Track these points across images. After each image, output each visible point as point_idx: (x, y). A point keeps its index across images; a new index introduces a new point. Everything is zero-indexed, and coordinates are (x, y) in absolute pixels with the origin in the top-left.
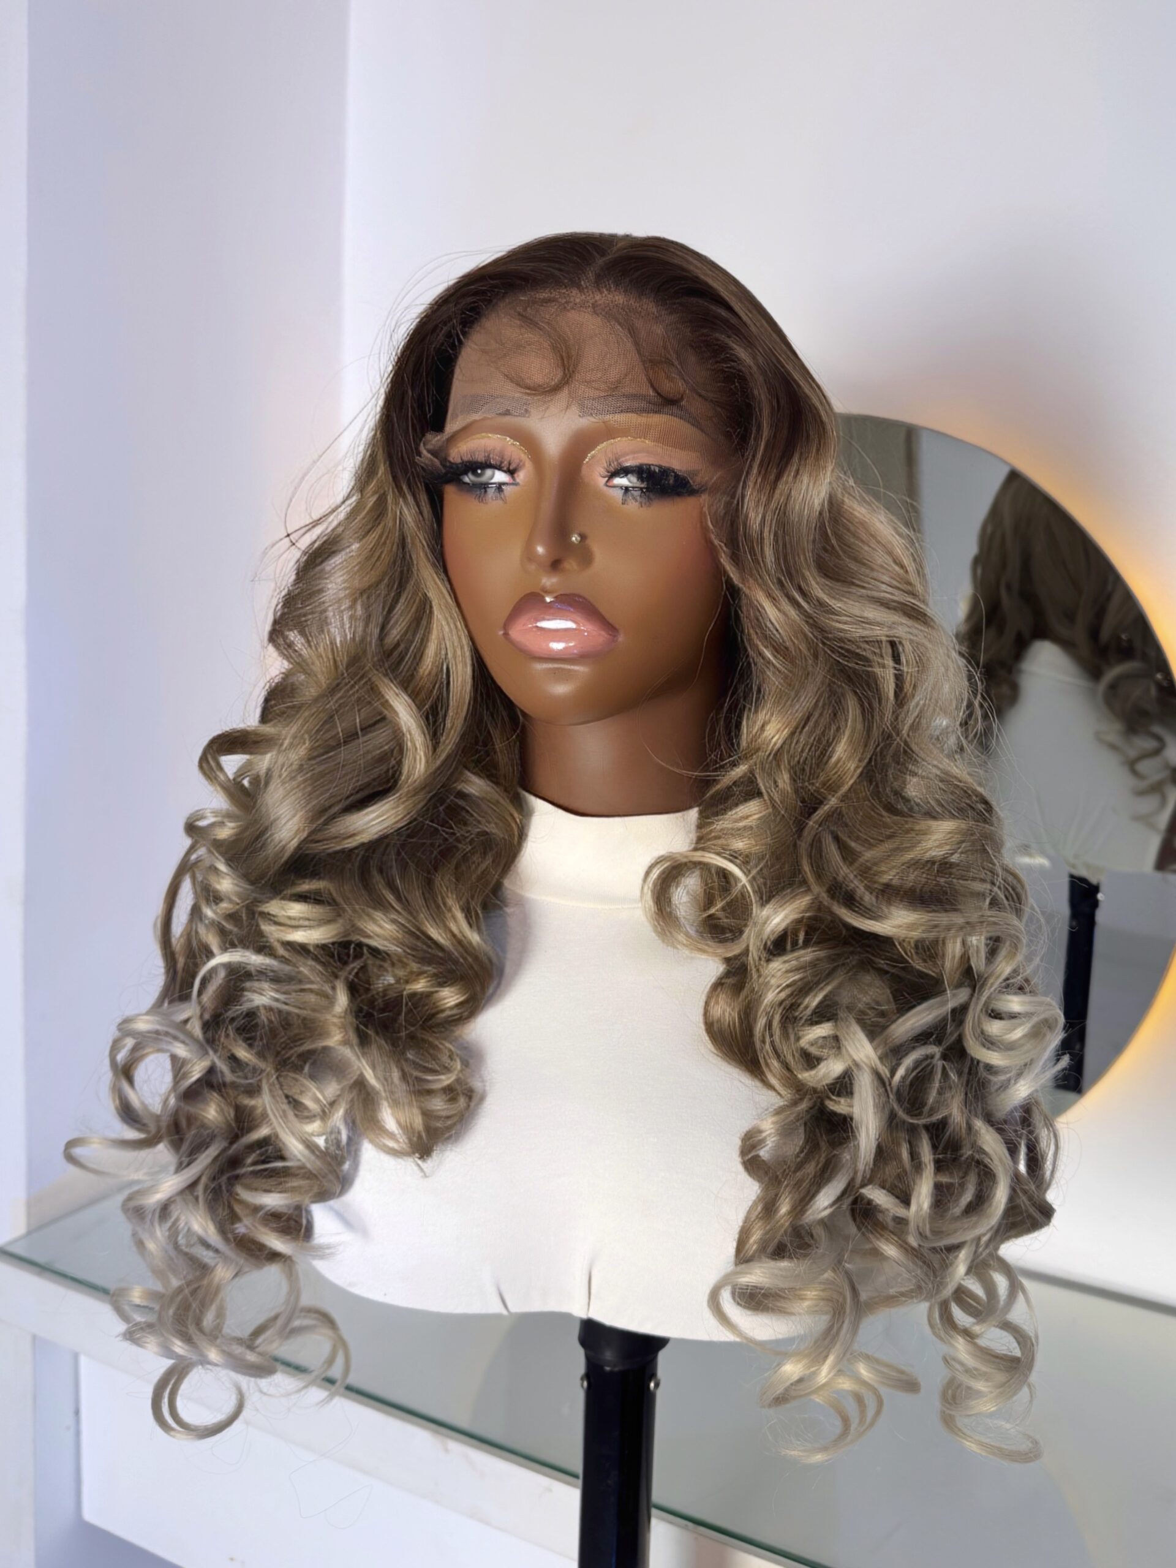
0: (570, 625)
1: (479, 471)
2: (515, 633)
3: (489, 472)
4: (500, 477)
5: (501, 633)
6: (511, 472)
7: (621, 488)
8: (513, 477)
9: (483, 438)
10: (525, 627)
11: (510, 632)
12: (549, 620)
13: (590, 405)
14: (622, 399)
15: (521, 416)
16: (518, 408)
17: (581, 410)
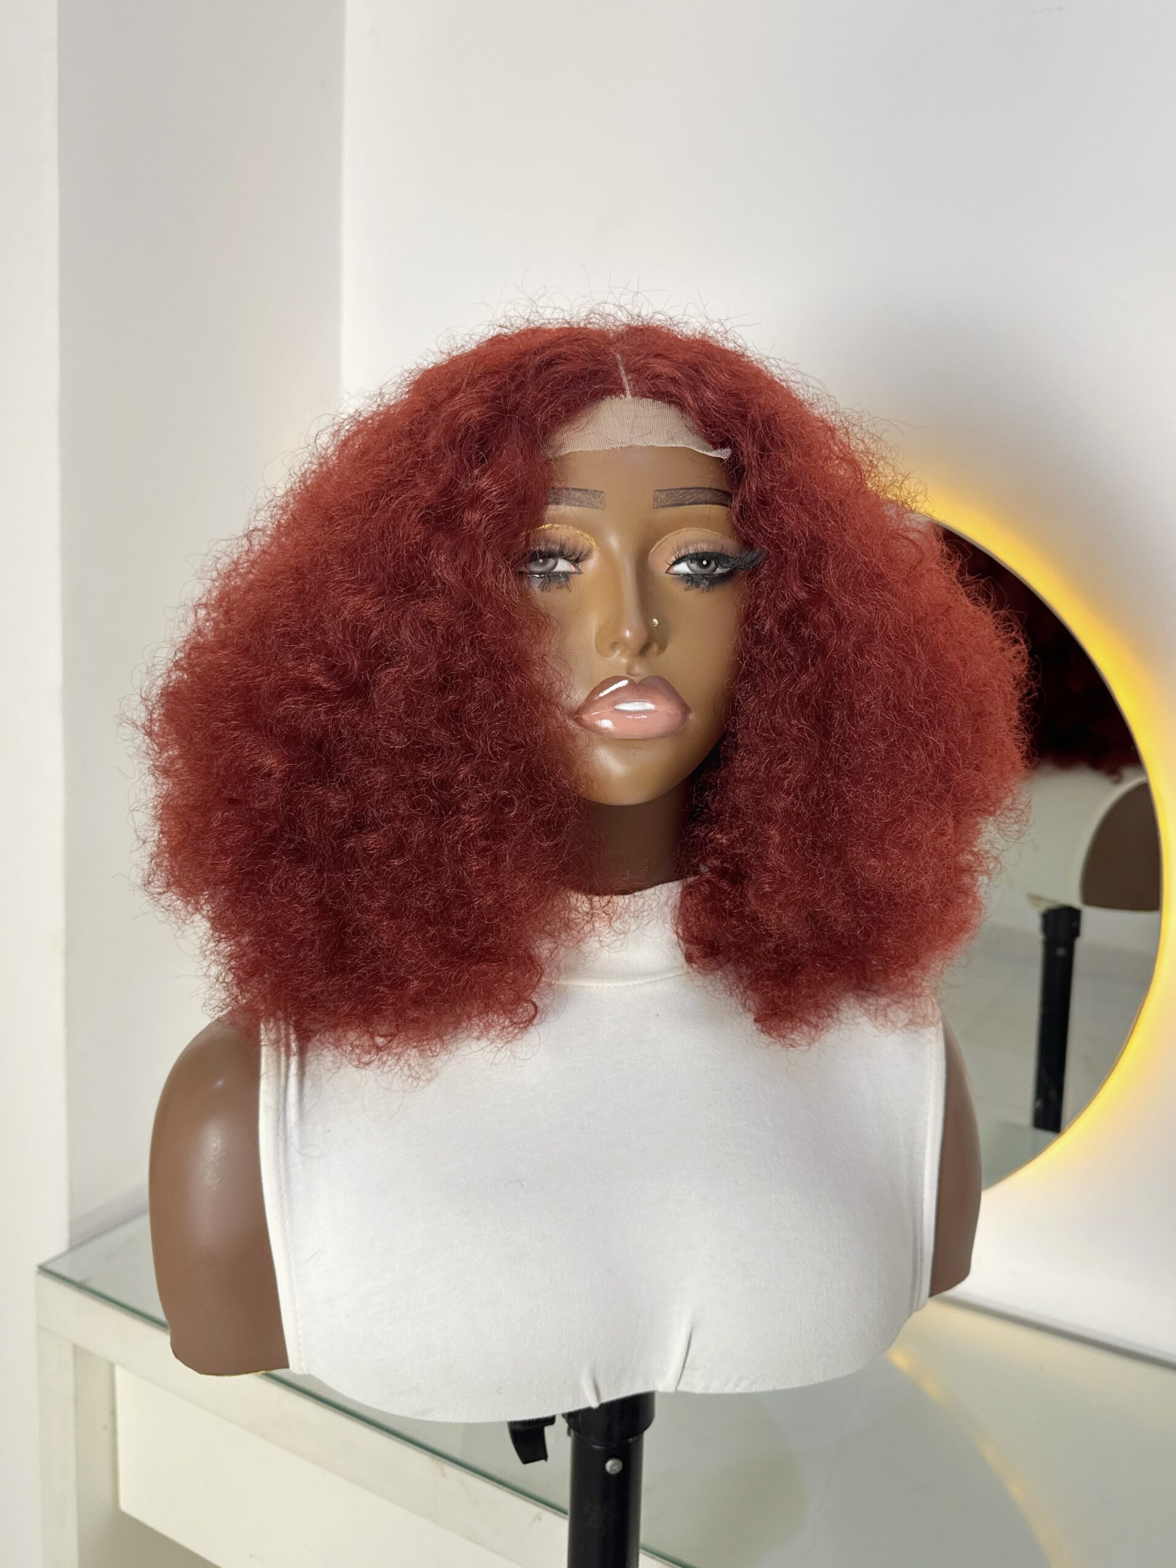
1: (540, 560)
3: (551, 561)
7: (682, 575)
8: (578, 567)
11: (585, 718)
13: (664, 497)
14: (691, 491)
15: (596, 507)
16: (592, 499)
17: (656, 500)
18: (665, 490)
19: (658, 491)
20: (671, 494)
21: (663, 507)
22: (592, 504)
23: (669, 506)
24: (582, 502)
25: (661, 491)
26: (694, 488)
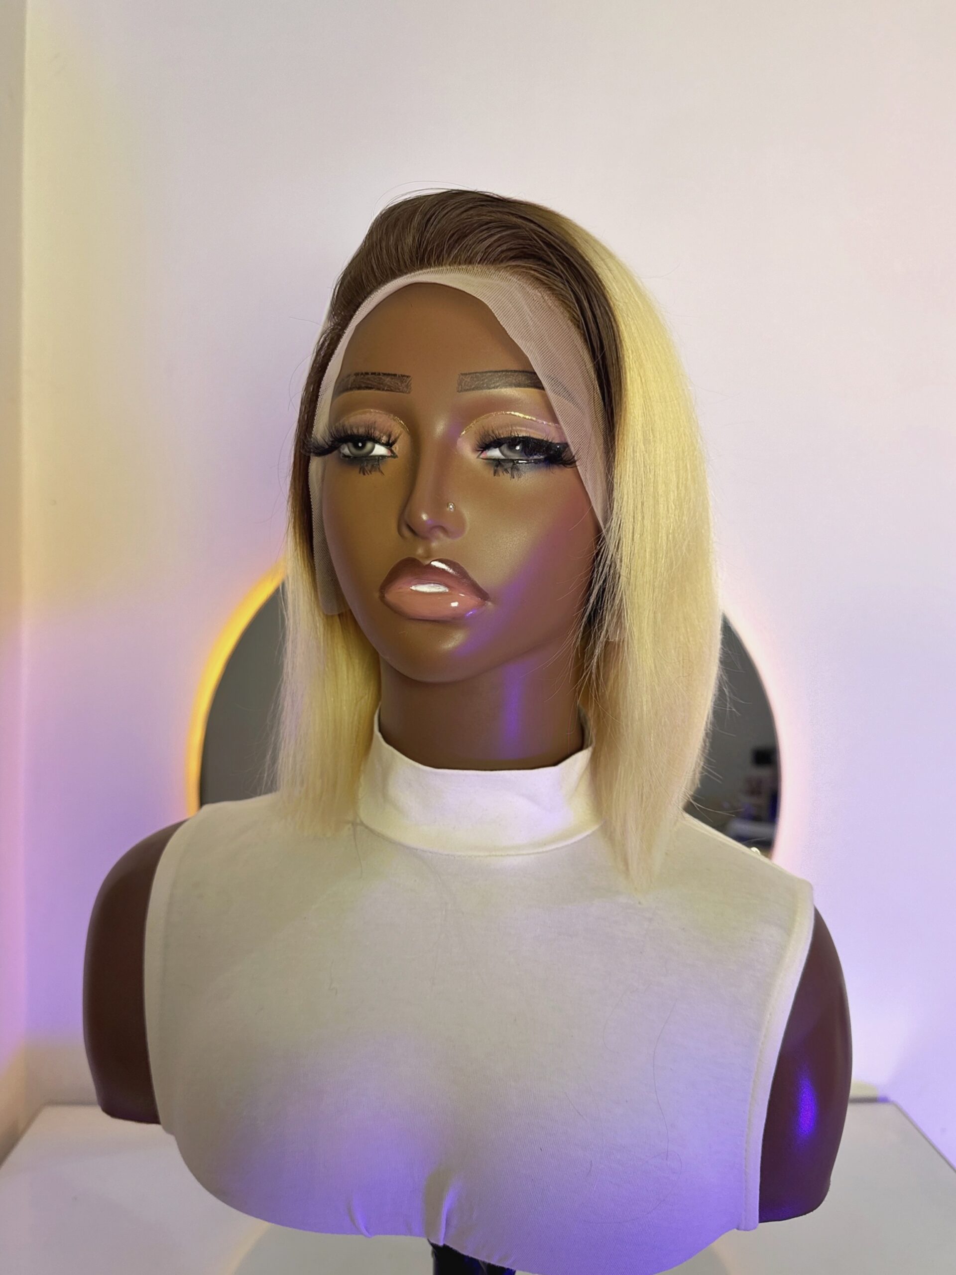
0: (442, 589)
1: (360, 445)
2: (391, 596)
3: (369, 445)
4: (380, 450)
5: (377, 595)
6: (389, 445)
7: (494, 460)
8: (392, 451)
9: (365, 413)
10: (400, 590)
11: (386, 595)
12: (423, 584)
13: (469, 380)
14: (499, 374)
15: (402, 392)
16: (399, 384)
17: (460, 384)
18: (471, 373)
19: (462, 374)
20: (476, 377)
21: (467, 390)
22: (399, 389)
23: (473, 389)
24: (389, 386)
25: (466, 374)
26: (502, 371)
